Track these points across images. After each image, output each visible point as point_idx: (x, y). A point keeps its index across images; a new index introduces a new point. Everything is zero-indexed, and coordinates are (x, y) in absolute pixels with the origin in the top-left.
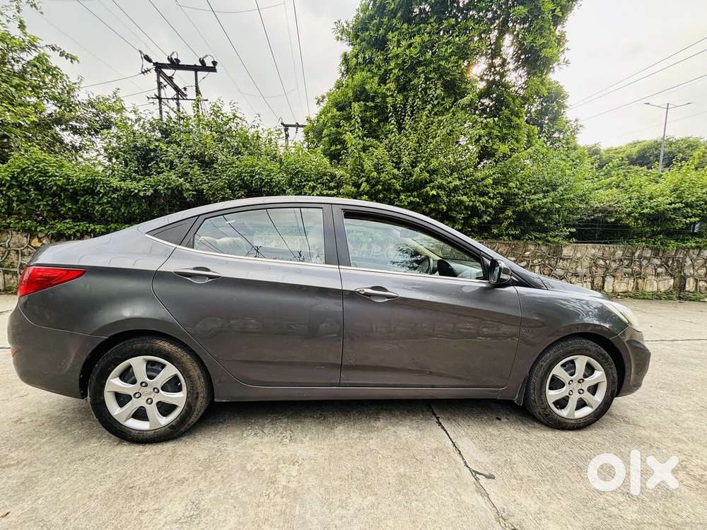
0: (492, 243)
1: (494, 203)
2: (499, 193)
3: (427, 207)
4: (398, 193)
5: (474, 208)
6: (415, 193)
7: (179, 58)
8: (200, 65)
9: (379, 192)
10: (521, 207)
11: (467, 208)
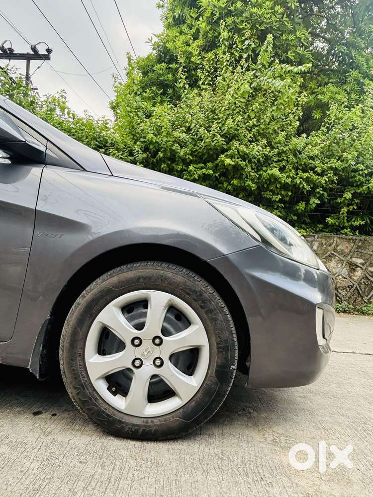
0: (329, 237)
1: (323, 180)
2: (331, 168)
3: (230, 184)
4: (187, 163)
5: (295, 188)
6: (209, 165)
7: (13, 48)
8: (33, 53)
9: (162, 161)
10: (365, 187)
11: (285, 187)
